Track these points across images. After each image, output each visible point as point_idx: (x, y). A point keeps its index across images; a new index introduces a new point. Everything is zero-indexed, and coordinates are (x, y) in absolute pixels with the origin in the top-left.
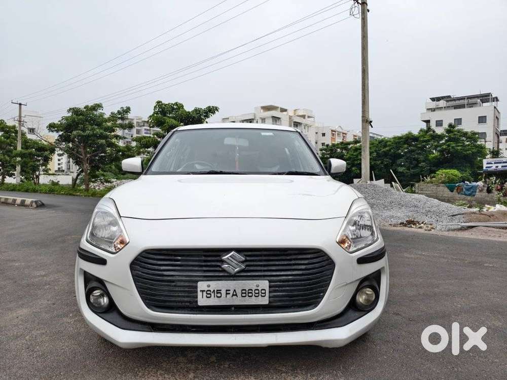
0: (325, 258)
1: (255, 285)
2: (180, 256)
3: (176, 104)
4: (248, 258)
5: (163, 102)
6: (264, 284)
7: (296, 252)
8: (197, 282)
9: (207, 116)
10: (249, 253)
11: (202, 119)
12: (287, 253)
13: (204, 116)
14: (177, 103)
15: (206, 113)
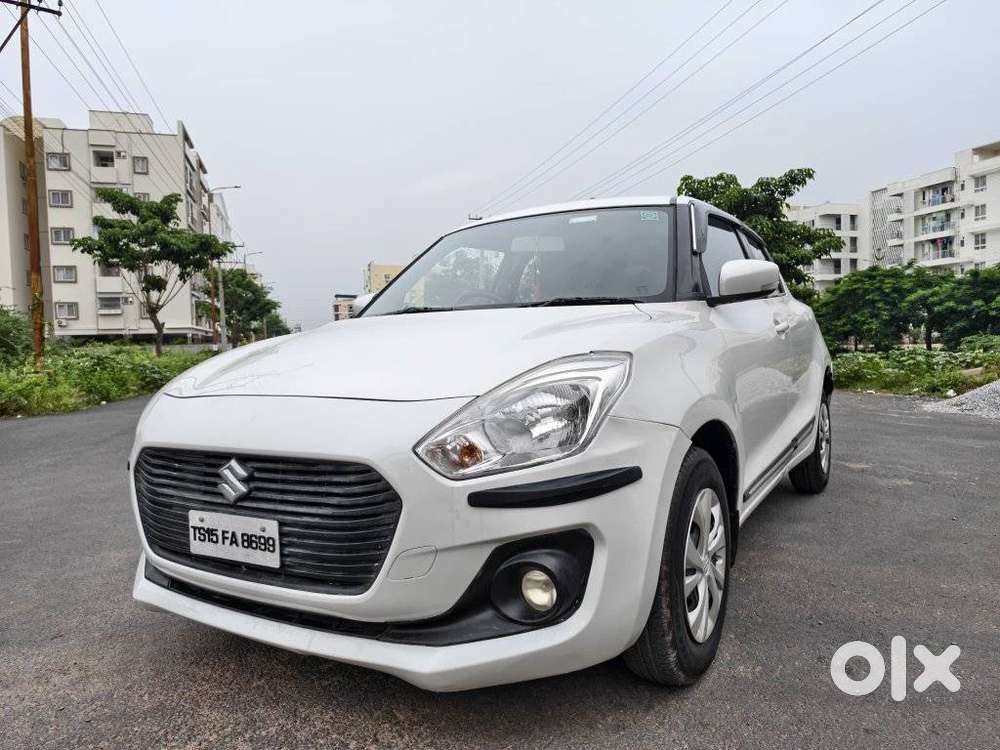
0: (380, 485)
1: (259, 526)
2: (177, 461)
3: (721, 177)
4: (257, 475)
5: (695, 177)
6: (271, 528)
7: (330, 468)
8: (189, 509)
9: (788, 193)
10: (259, 465)
11: (778, 199)
12: (315, 469)
13: (782, 193)
14: (722, 175)
15: (786, 185)
